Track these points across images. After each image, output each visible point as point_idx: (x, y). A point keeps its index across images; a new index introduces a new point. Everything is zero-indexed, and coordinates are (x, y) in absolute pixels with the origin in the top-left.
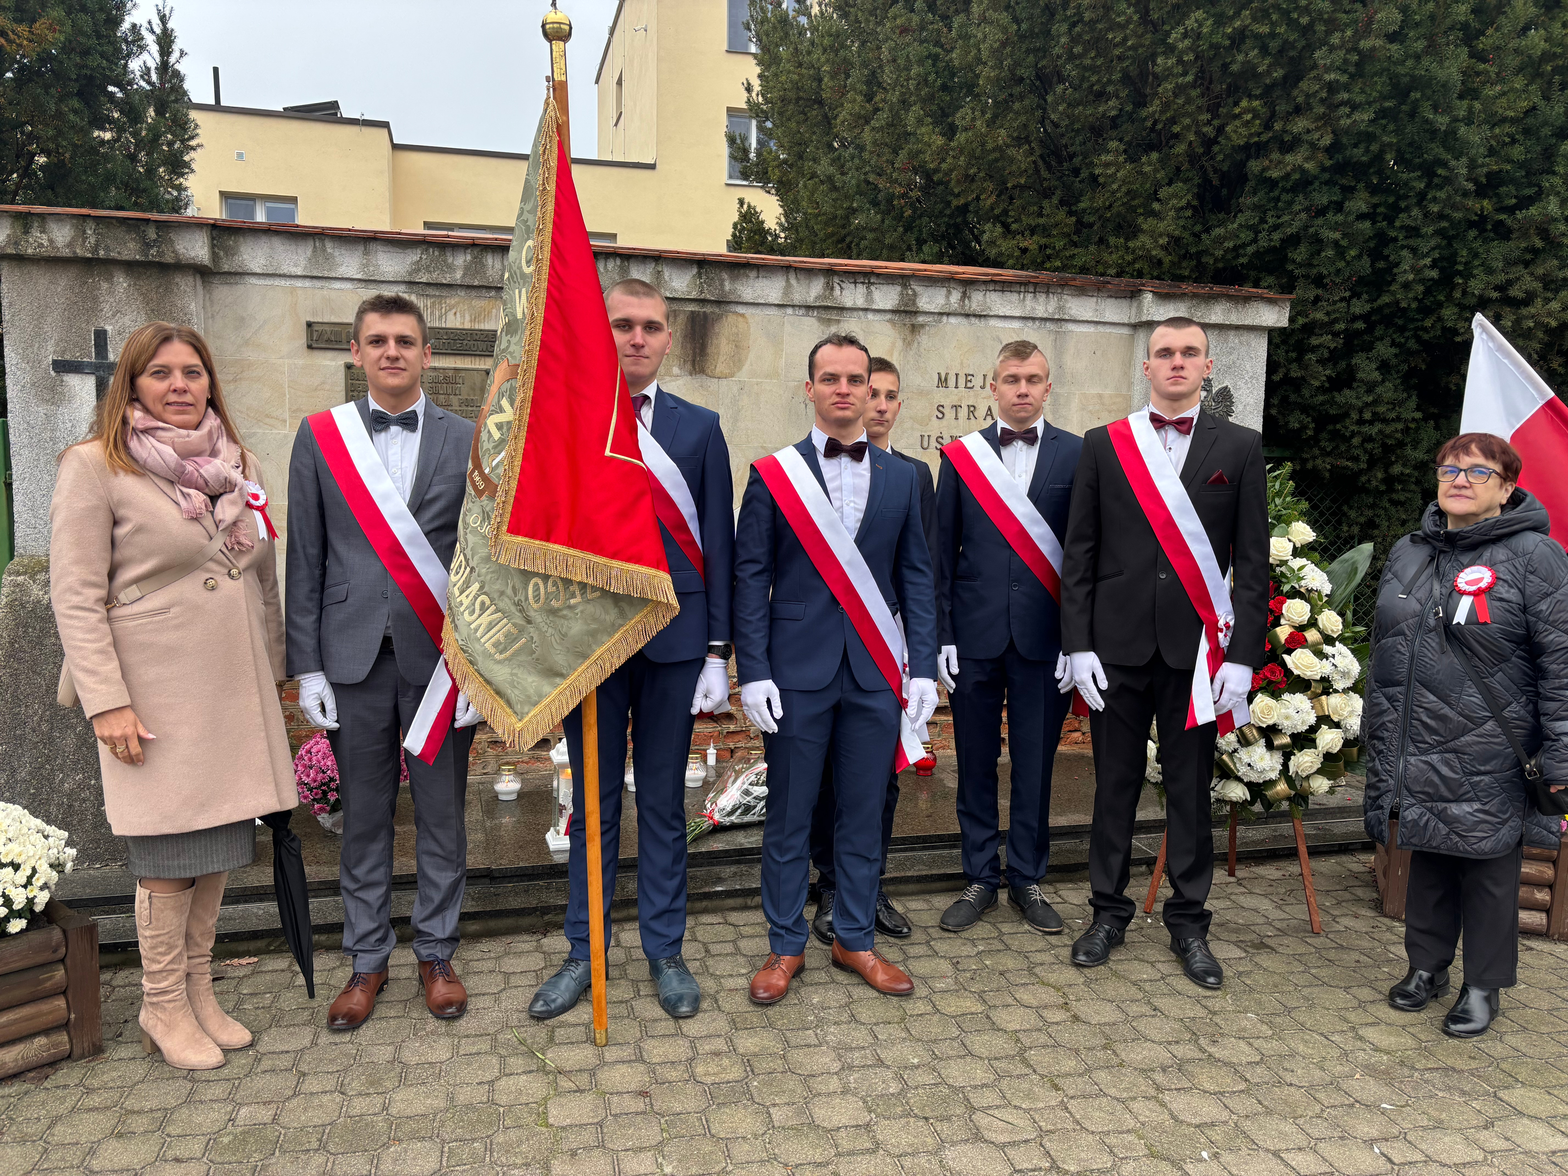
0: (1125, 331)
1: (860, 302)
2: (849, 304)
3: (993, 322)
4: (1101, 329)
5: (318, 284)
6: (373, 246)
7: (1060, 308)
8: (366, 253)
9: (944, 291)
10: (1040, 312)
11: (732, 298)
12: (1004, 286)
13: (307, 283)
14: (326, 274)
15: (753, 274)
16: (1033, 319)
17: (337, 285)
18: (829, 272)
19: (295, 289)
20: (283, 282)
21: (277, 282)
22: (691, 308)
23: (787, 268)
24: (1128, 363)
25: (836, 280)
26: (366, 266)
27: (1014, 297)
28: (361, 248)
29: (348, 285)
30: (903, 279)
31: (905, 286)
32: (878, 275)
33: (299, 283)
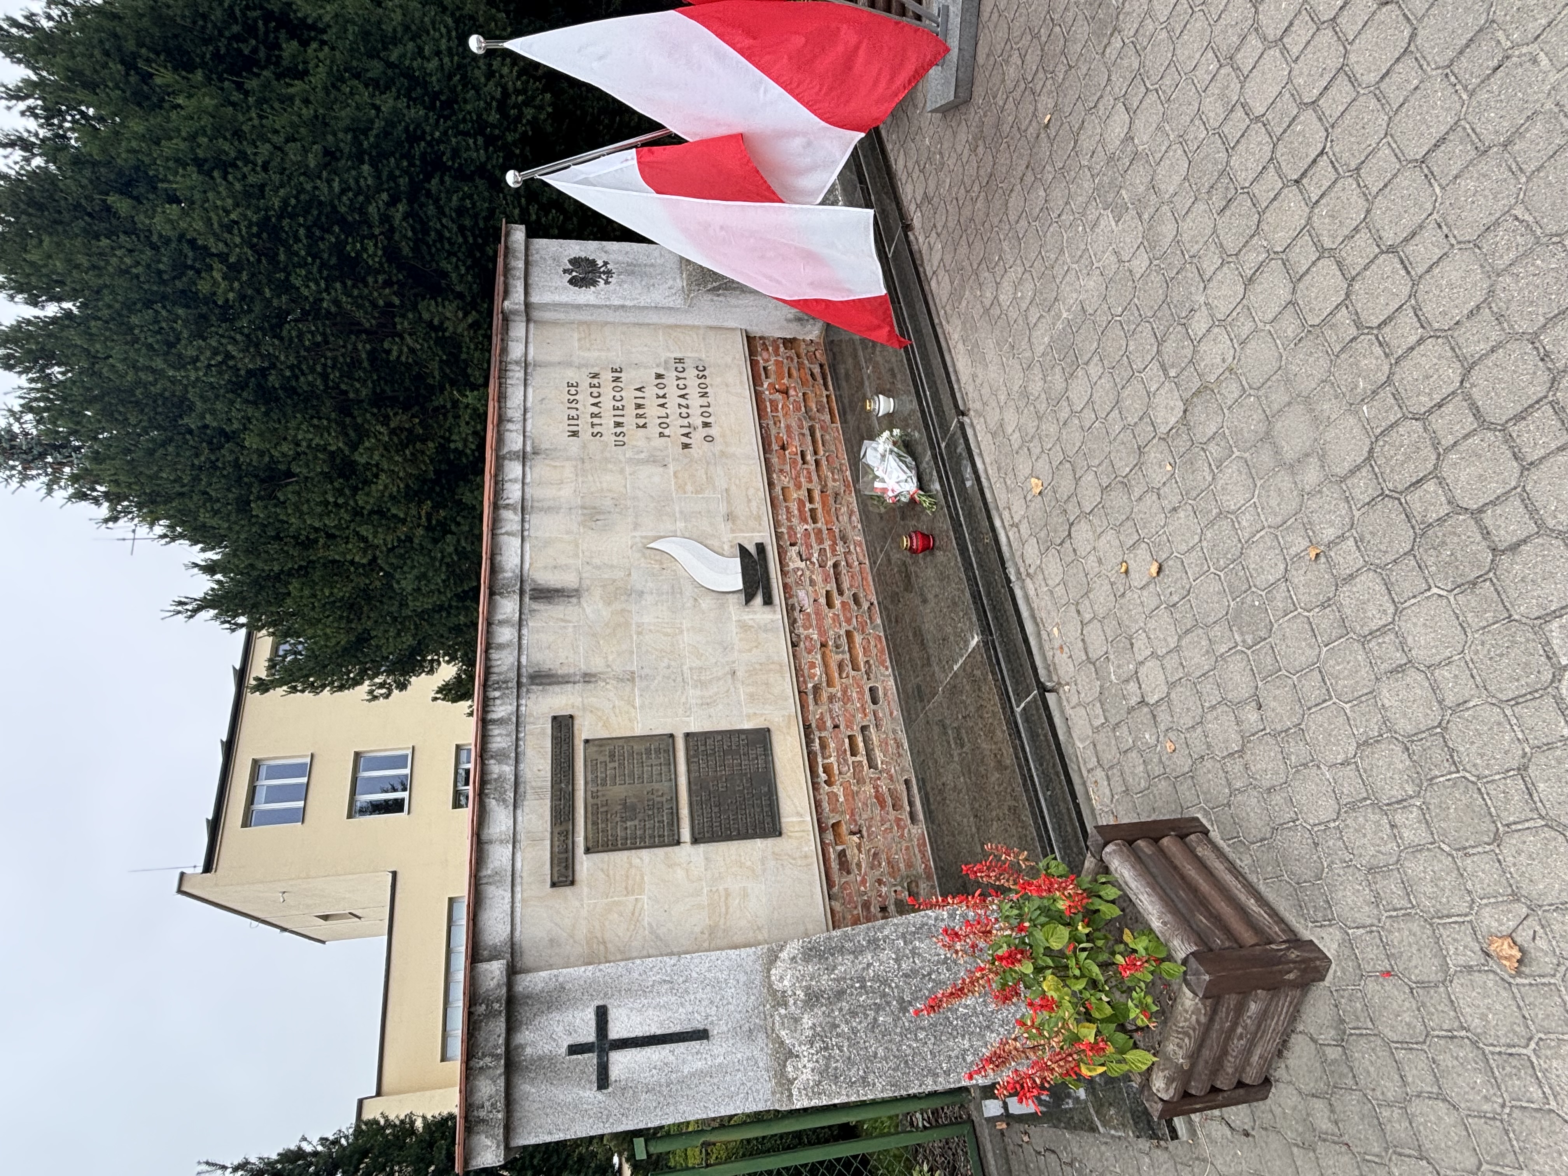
0: (532, 325)
1: (518, 486)
2: (520, 493)
3: (529, 404)
4: (531, 339)
5: (518, 880)
6: (484, 837)
7: (517, 363)
8: (490, 842)
9: (507, 434)
10: (521, 375)
11: (518, 571)
12: (502, 397)
13: (518, 889)
14: (509, 873)
15: (498, 558)
16: (525, 380)
17: (518, 865)
18: (496, 507)
19: (523, 900)
20: (518, 910)
21: (518, 914)
22: (527, 599)
23: (494, 535)
24: (555, 323)
25: (501, 502)
26: (501, 842)
27: (510, 390)
28: (486, 846)
29: (519, 856)
30: (500, 461)
31: (504, 458)
32: (496, 475)
33: (518, 896)
